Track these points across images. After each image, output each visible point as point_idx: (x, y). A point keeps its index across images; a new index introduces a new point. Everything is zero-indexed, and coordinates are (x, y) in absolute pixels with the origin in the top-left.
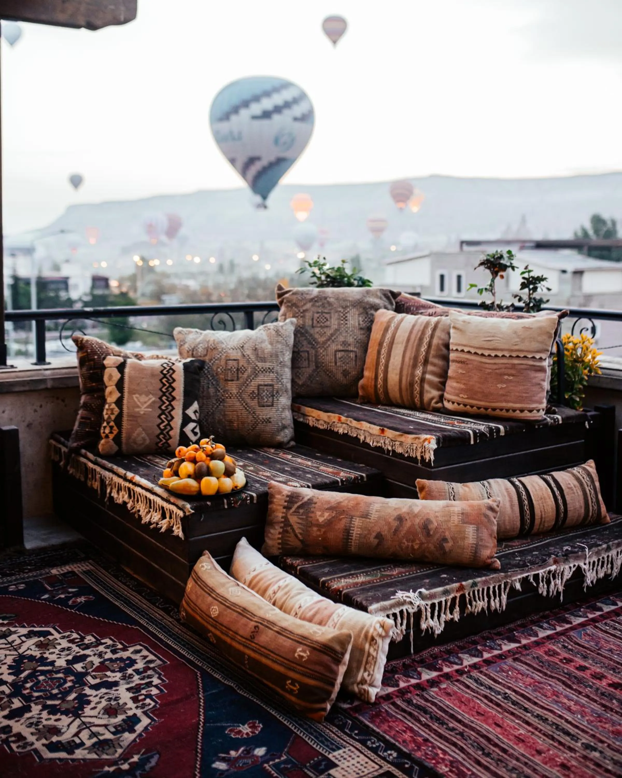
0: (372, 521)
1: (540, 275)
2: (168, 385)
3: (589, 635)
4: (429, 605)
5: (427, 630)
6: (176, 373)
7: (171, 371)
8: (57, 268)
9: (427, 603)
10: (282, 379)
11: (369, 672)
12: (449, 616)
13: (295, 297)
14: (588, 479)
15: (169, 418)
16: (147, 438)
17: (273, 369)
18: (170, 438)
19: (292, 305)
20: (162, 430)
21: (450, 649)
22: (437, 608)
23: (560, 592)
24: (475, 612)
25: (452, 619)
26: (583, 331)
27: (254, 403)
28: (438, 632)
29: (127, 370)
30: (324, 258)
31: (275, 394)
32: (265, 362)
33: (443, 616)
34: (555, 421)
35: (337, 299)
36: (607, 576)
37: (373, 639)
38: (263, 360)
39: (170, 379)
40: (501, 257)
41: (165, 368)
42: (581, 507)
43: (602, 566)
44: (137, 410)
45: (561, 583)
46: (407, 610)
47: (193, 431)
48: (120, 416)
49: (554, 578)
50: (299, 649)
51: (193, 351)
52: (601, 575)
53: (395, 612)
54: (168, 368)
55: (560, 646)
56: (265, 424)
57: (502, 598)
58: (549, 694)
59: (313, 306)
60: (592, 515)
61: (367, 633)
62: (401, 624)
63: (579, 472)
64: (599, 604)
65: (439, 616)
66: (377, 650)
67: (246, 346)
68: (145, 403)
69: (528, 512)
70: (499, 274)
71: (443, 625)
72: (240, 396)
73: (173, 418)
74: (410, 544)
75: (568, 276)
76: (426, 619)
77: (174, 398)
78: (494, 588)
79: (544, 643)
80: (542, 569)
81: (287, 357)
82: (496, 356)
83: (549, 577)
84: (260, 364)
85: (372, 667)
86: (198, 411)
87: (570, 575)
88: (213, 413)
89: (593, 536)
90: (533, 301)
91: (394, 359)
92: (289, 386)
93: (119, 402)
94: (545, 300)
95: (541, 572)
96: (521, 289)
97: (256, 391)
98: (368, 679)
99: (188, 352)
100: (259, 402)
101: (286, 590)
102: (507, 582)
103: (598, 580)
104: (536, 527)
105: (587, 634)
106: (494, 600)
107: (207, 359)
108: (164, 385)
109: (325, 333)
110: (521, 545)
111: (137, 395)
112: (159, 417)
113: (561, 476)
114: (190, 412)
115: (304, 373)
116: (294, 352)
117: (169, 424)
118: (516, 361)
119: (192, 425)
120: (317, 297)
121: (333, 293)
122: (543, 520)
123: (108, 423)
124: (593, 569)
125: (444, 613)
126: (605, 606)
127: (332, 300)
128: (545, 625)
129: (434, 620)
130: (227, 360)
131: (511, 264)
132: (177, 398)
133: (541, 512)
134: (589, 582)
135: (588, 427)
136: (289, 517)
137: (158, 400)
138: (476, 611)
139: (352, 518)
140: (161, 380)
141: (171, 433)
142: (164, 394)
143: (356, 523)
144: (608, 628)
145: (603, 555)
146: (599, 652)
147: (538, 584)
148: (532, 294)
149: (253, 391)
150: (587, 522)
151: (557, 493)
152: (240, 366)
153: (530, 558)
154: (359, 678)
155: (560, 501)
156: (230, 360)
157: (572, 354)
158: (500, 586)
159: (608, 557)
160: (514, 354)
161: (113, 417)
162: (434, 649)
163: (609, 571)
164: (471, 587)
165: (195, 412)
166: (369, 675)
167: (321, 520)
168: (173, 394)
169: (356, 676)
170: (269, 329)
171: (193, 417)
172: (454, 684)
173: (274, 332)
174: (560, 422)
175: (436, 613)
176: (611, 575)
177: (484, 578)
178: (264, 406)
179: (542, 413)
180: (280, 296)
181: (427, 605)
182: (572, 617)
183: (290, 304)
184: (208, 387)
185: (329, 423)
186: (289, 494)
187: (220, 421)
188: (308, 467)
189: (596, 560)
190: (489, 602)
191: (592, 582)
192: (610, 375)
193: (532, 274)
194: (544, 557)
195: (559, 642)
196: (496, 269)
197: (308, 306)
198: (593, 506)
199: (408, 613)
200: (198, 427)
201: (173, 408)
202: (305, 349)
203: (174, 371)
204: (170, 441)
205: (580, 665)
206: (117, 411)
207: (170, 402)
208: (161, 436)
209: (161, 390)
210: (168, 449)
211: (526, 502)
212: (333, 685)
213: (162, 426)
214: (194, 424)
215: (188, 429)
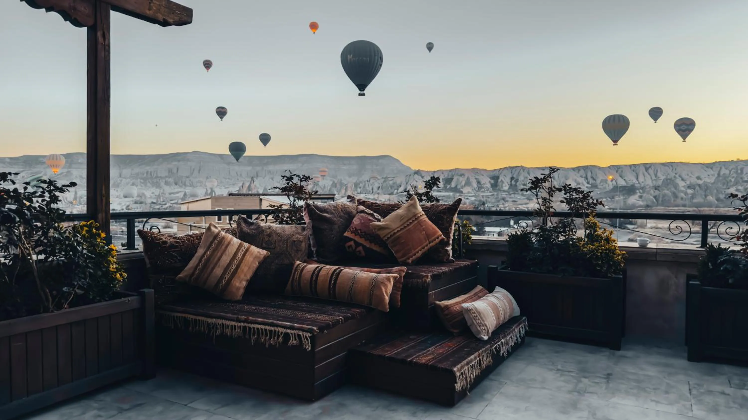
47: (351, 246)
132: (369, 244)
171: (358, 249)
201: (366, 240)
213: (359, 231)
214: (354, 249)
215: (352, 243)
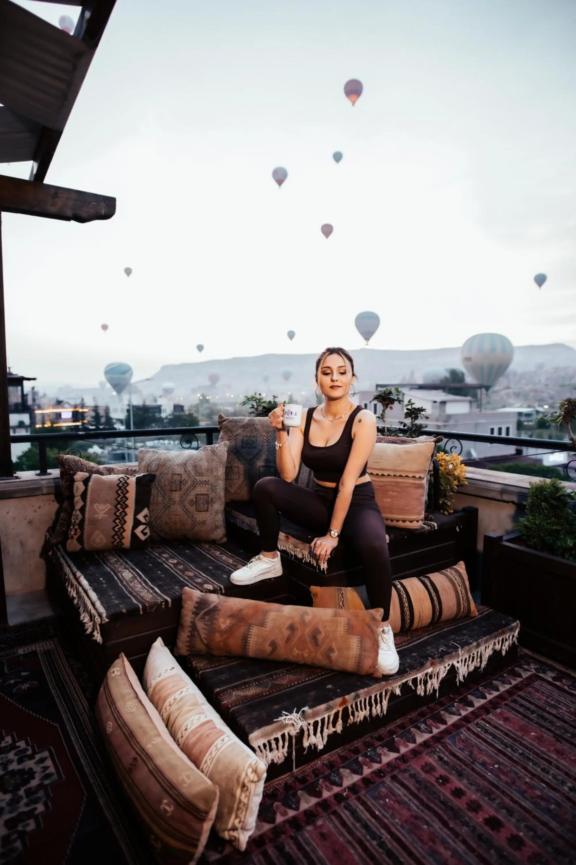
0: (267, 629)
1: (420, 407)
2: (122, 495)
3: (463, 741)
4: (312, 724)
5: (310, 746)
6: (129, 486)
7: (126, 485)
8: (155, 401)
9: (309, 722)
10: (216, 489)
11: (240, 818)
12: (332, 730)
13: (230, 424)
14: (459, 580)
15: (123, 522)
16: (104, 538)
17: (208, 481)
18: (123, 538)
19: (228, 430)
20: (117, 532)
21: (333, 761)
22: (320, 725)
23: (436, 690)
24: (357, 722)
25: (335, 732)
26: (453, 449)
27: (192, 509)
28: (320, 747)
29: (90, 484)
30: (260, 394)
31: (209, 502)
32: (202, 476)
33: (325, 730)
34: (432, 528)
35: (263, 426)
36: (476, 669)
37: (244, 786)
38: (201, 474)
39: (124, 490)
40: (390, 393)
41: (121, 482)
42: (454, 606)
43: (473, 660)
44: (96, 516)
45: (437, 682)
46: (289, 734)
47: (142, 532)
48: (83, 520)
49: (431, 677)
50: (165, 801)
51: (148, 467)
52: (472, 668)
53: (276, 736)
54: (124, 482)
55: (436, 757)
56: (201, 525)
57: (383, 704)
58: (425, 837)
59: (243, 431)
60: (463, 611)
61: (239, 777)
62: (283, 747)
63: (452, 574)
64: (470, 697)
65: (322, 732)
66: (248, 797)
67: (188, 464)
68: (103, 510)
69: (408, 613)
70: (389, 406)
71: (326, 740)
72: (181, 502)
73: (125, 522)
74: (300, 652)
75: (437, 404)
76: (309, 735)
77: (127, 506)
78: (376, 696)
79: (420, 753)
80: (421, 672)
81: (221, 472)
82: (383, 475)
83: (427, 679)
84: (198, 478)
85: (244, 813)
86: (148, 515)
87: (445, 674)
88: (161, 517)
89: (465, 632)
90: (415, 426)
91: (303, 475)
92: (222, 494)
93: (83, 510)
94: (424, 426)
95: (420, 676)
96: (405, 418)
97: (194, 500)
98: (239, 826)
99: (144, 468)
100: (196, 509)
101: (180, 704)
102: (388, 689)
103: (470, 674)
104: (415, 625)
105: (460, 739)
106: (376, 708)
107: (158, 474)
108: (119, 495)
109: (252, 452)
110: (401, 643)
111: (97, 504)
112: (114, 521)
113: (437, 578)
114: (140, 517)
115: (235, 484)
116: (227, 468)
117: (122, 527)
118: (399, 480)
119: (141, 527)
120: (247, 424)
121: (260, 421)
122: (421, 619)
123: (74, 527)
124: (465, 665)
125: (327, 728)
126: (476, 699)
127: (258, 426)
128: (423, 726)
129: (317, 736)
130: (173, 474)
131: (398, 398)
132: (130, 505)
133: (420, 612)
134: (461, 678)
135: (458, 530)
136: (196, 622)
137: (113, 507)
138: (358, 720)
139: (250, 626)
140: (117, 492)
141: (124, 534)
142: (119, 503)
143: (253, 631)
144: (479, 729)
145: (473, 652)
146: (473, 766)
147: (416, 686)
148: (414, 421)
149: (192, 500)
150: (459, 616)
151: (434, 594)
152: (183, 479)
153: (409, 661)
154: (230, 826)
155: (436, 602)
156: (175, 474)
157: (445, 469)
158: (381, 695)
159: (477, 653)
160: (398, 474)
161: (77, 522)
162: (317, 763)
163: (478, 665)
164: (354, 699)
165: (145, 517)
166: (240, 822)
167: (223, 626)
168: (126, 503)
169: (227, 822)
170: (207, 450)
171: (143, 520)
172: (330, 818)
173: (210, 452)
174: (436, 528)
175: (319, 729)
176: (480, 667)
177: (366, 689)
178: (200, 511)
179: (421, 523)
180: (220, 423)
181: (309, 724)
182: (447, 715)
183: (226, 430)
184: (158, 496)
185: (250, 526)
186: (198, 600)
187: (166, 523)
188: (228, 566)
189: (468, 657)
190: (371, 710)
191: (464, 676)
192: (474, 484)
193: (414, 406)
194: (422, 660)
195: (434, 752)
196: (386, 402)
197: (240, 431)
198: (464, 604)
199: (290, 737)
200: (148, 528)
201: (126, 514)
202: (236, 465)
203: (128, 484)
204: (123, 541)
205: (456, 788)
206: (80, 516)
207: (124, 509)
208: (116, 537)
209: (116, 499)
210: (123, 546)
211: (406, 604)
212: (196, 846)
213: (116, 529)
214: (144, 526)
215: (138, 531)
